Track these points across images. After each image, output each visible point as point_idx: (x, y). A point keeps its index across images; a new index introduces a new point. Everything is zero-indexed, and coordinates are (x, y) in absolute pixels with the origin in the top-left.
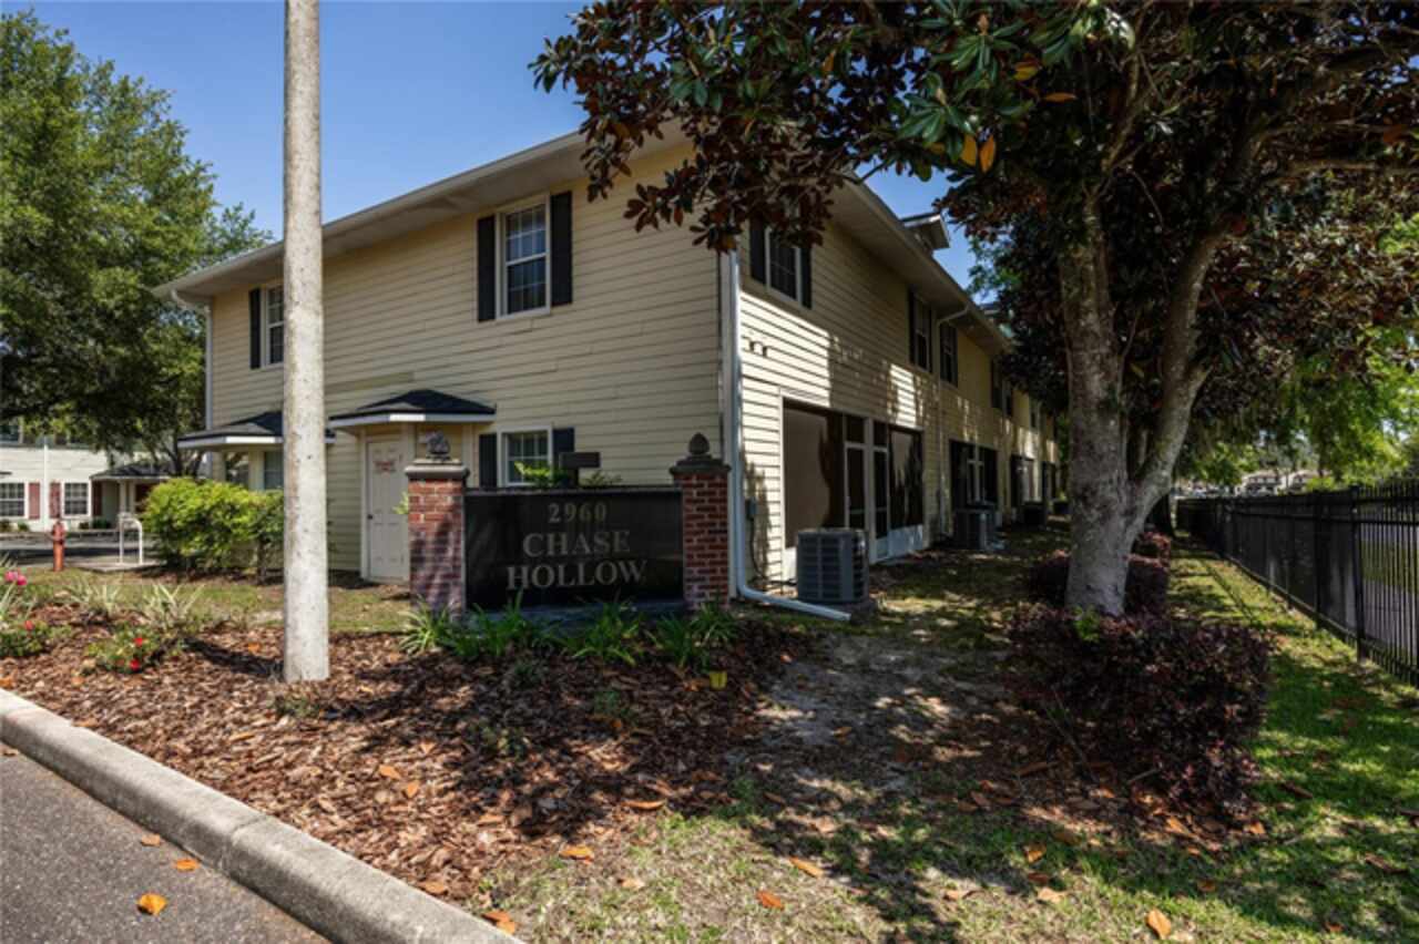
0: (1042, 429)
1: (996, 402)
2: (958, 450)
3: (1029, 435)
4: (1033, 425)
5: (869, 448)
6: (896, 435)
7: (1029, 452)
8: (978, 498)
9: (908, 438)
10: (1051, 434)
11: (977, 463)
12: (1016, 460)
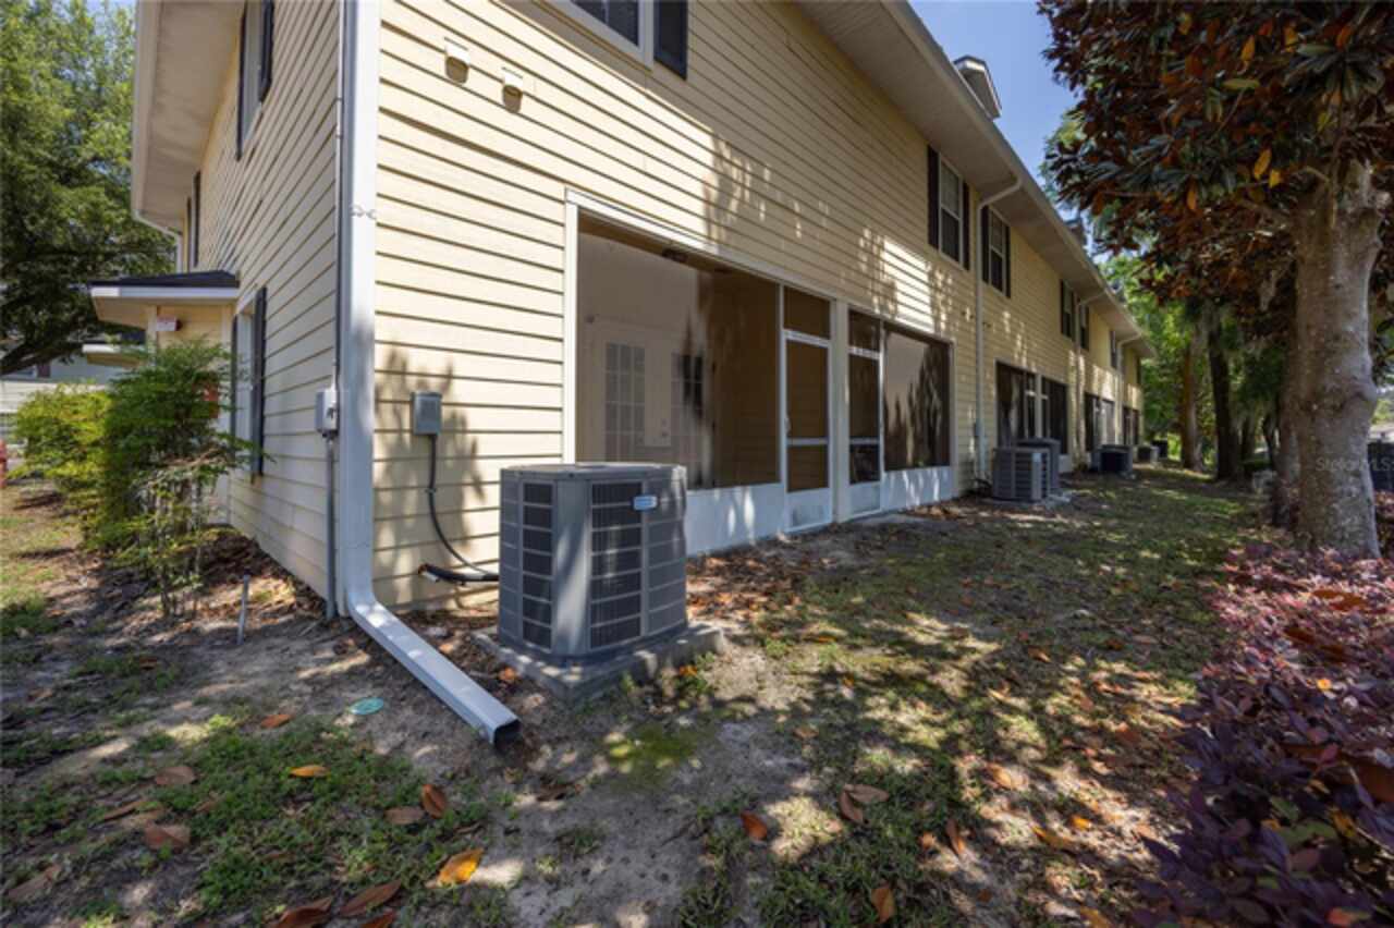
0: (1124, 371)
1: (1067, 327)
2: (1008, 375)
3: (1109, 376)
4: (1114, 364)
5: (839, 349)
6: (895, 337)
7: (1107, 392)
8: (1039, 434)
9: (922, 347)
10: (1135, 379)
11: (1037, 395)
12: (1090, 400)
